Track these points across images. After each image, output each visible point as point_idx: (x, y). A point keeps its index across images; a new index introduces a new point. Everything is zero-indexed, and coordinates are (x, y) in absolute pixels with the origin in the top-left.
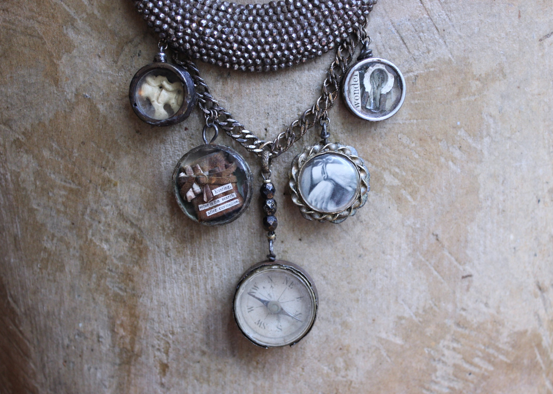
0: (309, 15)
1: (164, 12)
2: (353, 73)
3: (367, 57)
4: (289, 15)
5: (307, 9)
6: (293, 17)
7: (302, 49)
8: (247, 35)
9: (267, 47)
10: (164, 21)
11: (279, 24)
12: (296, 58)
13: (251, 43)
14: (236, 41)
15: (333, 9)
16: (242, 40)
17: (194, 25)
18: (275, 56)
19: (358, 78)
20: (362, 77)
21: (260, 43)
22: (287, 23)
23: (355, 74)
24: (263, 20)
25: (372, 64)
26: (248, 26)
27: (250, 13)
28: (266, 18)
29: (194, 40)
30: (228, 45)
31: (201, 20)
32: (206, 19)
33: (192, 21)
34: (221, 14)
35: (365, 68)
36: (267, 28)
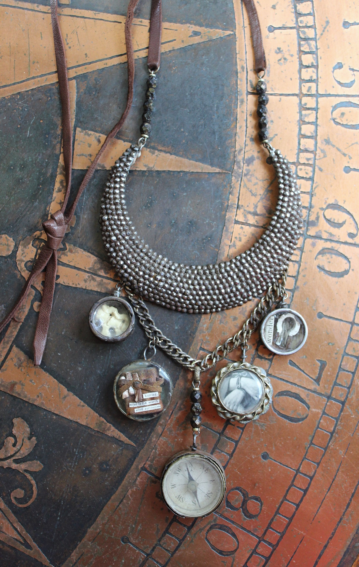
0: (235, 277)
1: (131, 268)
2: (270, 317)
3: (282, 307)
4: (221, 276)
5: (234, 272)
6: (223, 277)
7: (228, 300)
8: (189, 289)
9: (203, 298)
10: (130, 274)
11: (213, 282)
12: (223, 306)
13: (192, 294)
14: (181, 292)
15: (253, 274)
16: (185, 292)
17: (152, 279)
18: (208, 304)
19: (273, 321)
20: (276, 321)
21: (198, 294)
22: (218, 282)
23: (271, 318)
24: (201, 279)
25: (285, 313)
26: (190, 282)
27: (193, 273)
28: (204, 278)
29: (150, 289)
30: (175, 294)
31: (157, 276)
32: (161, 275)
33: (150, 276)
34: (172, 272)
35: (280, 314)
36: (204, 284)
